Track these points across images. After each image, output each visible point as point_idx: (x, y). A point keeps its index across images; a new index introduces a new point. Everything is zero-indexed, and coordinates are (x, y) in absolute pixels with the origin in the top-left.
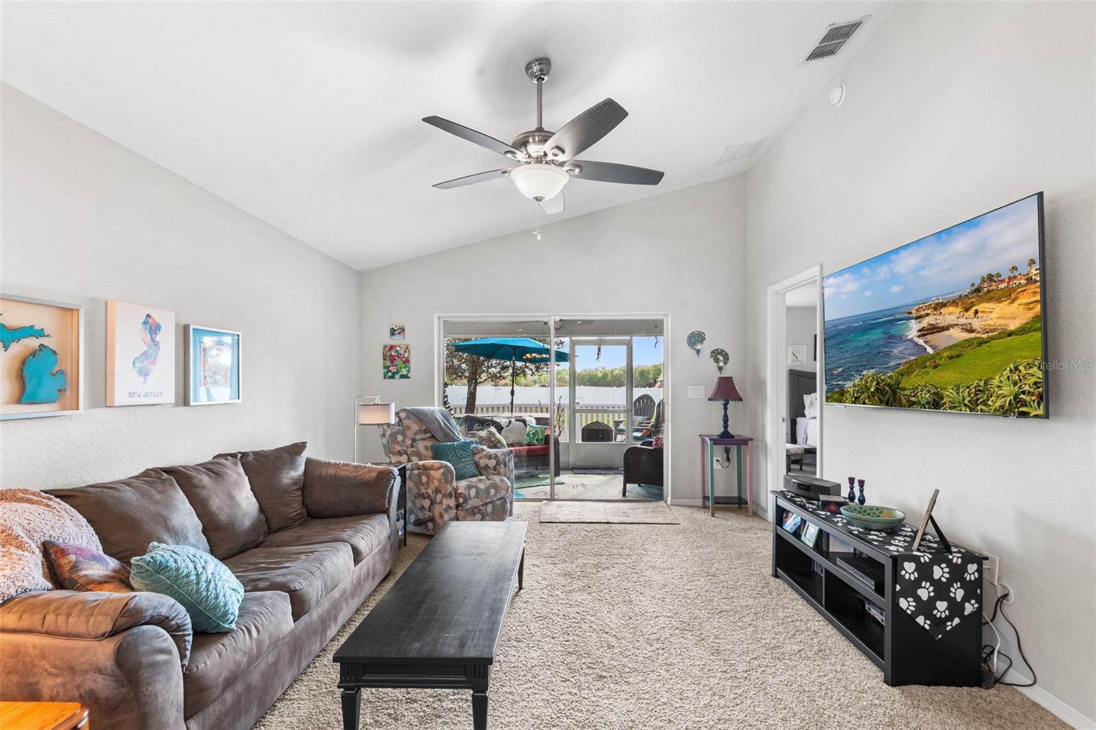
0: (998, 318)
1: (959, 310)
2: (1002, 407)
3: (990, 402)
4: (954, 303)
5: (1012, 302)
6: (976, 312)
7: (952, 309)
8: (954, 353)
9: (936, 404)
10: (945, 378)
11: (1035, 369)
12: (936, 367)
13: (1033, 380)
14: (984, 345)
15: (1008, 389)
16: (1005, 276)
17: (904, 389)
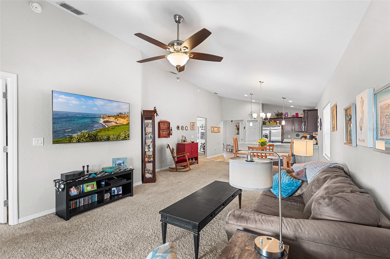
0: (122, 122)
1: (114, 118)
2: (122, 138)
3: (120, 138)
4: (113, 117)
5: (125, 119)
6: (118, 120)
7: (112, 118)
8: (113, 127)
9: (108, 139)
10: (111, 133)
11: (128, 132)
12: (108, 130)
13: (128, 133)
14: (119, 127)
15: (124, 135)
16: (124, 114)
17: (99, 136)
